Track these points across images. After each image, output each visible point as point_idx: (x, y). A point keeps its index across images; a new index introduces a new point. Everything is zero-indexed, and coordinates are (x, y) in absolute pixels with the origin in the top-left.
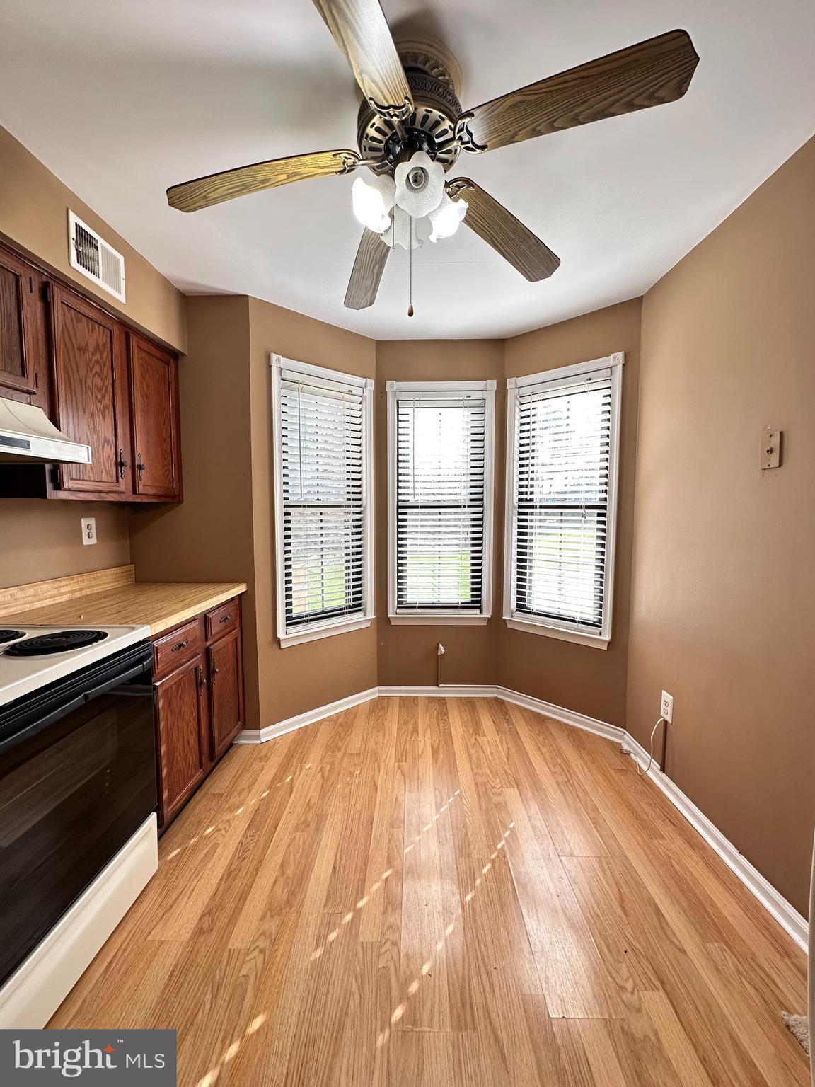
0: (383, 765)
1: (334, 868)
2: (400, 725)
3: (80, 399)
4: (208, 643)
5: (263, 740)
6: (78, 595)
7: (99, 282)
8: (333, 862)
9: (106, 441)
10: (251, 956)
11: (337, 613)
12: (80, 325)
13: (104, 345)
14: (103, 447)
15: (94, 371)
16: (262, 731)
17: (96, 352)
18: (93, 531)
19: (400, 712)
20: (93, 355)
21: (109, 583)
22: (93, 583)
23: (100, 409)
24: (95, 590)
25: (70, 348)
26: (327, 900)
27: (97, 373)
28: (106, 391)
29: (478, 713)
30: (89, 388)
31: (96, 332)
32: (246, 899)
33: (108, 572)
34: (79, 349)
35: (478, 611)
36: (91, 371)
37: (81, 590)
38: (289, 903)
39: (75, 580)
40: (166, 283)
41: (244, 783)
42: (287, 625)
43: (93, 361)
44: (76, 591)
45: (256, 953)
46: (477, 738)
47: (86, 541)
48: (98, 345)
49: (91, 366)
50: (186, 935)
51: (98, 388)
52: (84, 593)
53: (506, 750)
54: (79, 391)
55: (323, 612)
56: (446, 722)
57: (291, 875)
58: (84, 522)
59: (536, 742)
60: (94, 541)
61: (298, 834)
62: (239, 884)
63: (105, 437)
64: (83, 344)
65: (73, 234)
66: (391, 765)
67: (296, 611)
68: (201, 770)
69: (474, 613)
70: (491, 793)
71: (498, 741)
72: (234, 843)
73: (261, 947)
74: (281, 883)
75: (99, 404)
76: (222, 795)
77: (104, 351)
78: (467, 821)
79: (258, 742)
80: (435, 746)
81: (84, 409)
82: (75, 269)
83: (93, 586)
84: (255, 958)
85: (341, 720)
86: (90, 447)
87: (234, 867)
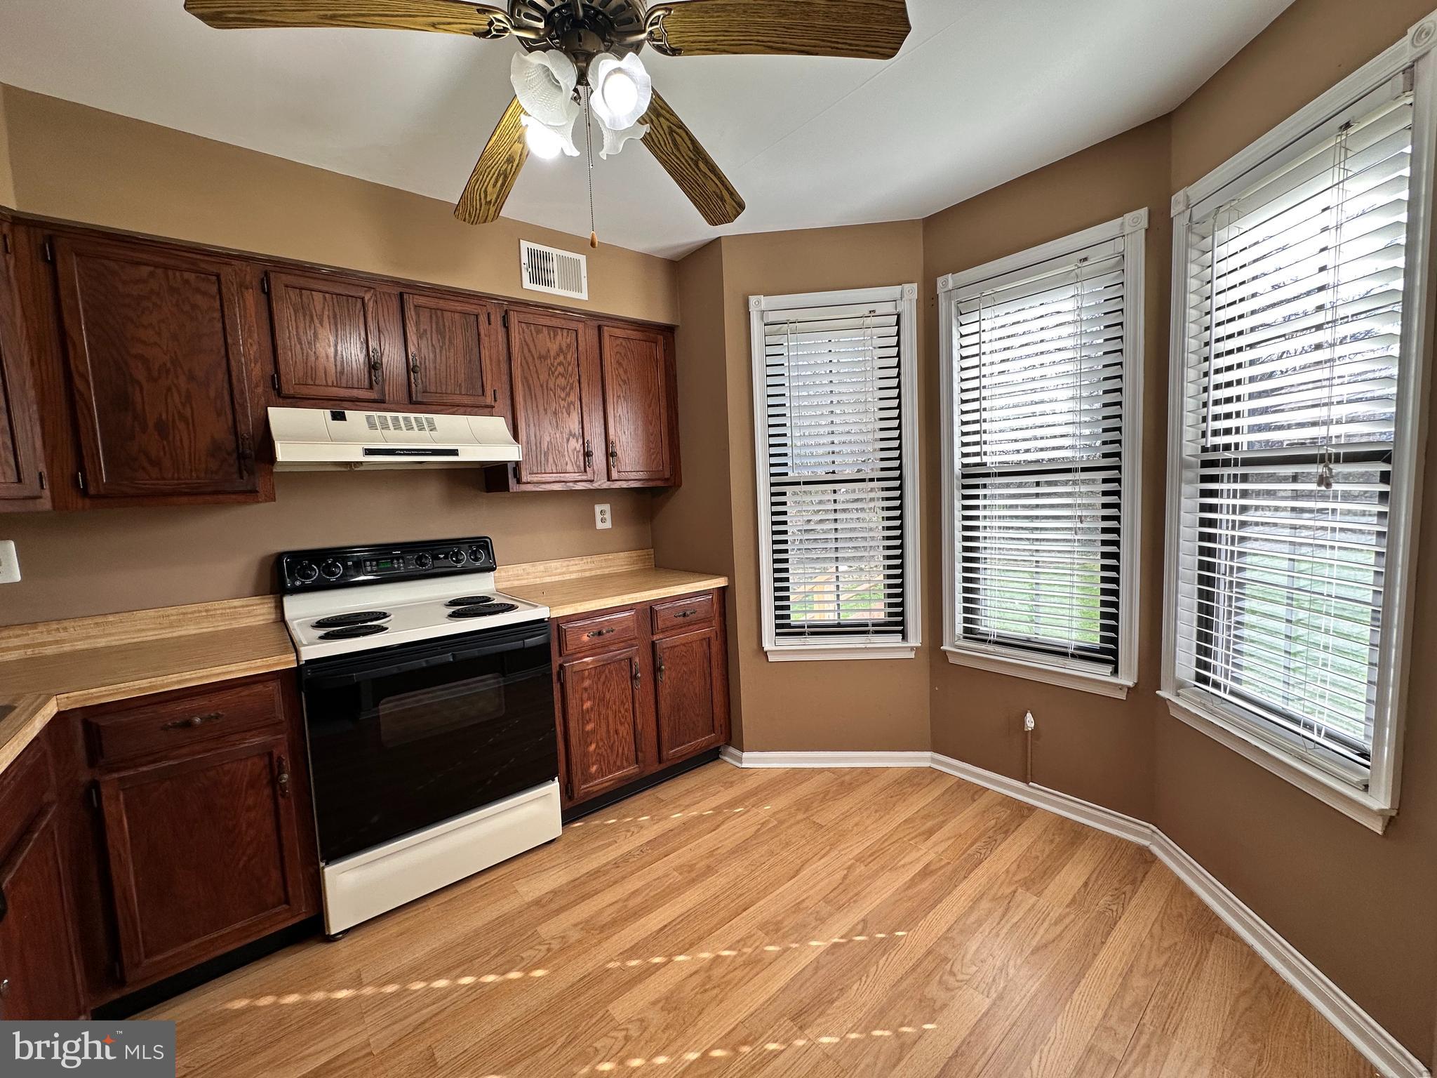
0: (833, 854)
1: (666, 926)
2: (916, 815)
3: (541, 402)
4: (655, 638)
5: (744, 765)
6: (587, 574)
7: (556, 290)
8: (669, 920)
9: (572, 435)
10: (540, 947)
11: (858, 629)
12: (540, 336)
13: (569, 346)
14: (568, 440)
15: (556, 373)
16: (745, 755)
17: (558, 355)
18: (608, 516)
19: (937, 799)
20: (555, 359)
21: (622, 565)
22: (604, 564)
23: (564, 407)
24: (607, 571)
25: (530, 360)
26: (628, 949)
27: (560, 374)
28: (571, 388)
29: (1072, 855)
30: (551, 390)
31: (559, 337)
32: (583, 901)
33: (622, 554)
34: (540, 357)
35: (1109, 669)
36: (553, 373)
37: (590, 570)
38: (602, 928)
39: (585, 561)
40: (646, 259)
41: (686, 801)
42: (777, 634)
43: (555, 364)
44: (585, 570)
45: (544, 948)
46: (1020, 890)
47: (600, 525)
48: (561, 349)
49: (553, 369)
50: (529, 899)
51: (561, 389)
52: (593, 573)
53: (1050, 936)
54: (539, 393)
55: (839, 625)
56: (992, 844)
57: (629, 907)
58: (598, 508)
59: (1137, 958)
60: (608, 525)
61: (675, 873)
62: (595, 884)
63: (570, 431)
64: (543, 353)
65: (525, 259)
66: (845, 859)
67: (796, 618)
68: (636, 766)
69: (1101, 672)
70: (938, 977)
71: (1054, 915)
72: (626, 848)
73: (552, 946)
74: (617, 906)
75: (562, 403)
76: (663, 801)
77: (569, 351)
78: (855, 987)
79: (739, 765)
80: (933, 867)
81: (545, 410)
82: (530, 288)
83: (604, 568)
84: (540, 950)
85: (847, 778)
86: (520, 446)
87: (605, 868)
